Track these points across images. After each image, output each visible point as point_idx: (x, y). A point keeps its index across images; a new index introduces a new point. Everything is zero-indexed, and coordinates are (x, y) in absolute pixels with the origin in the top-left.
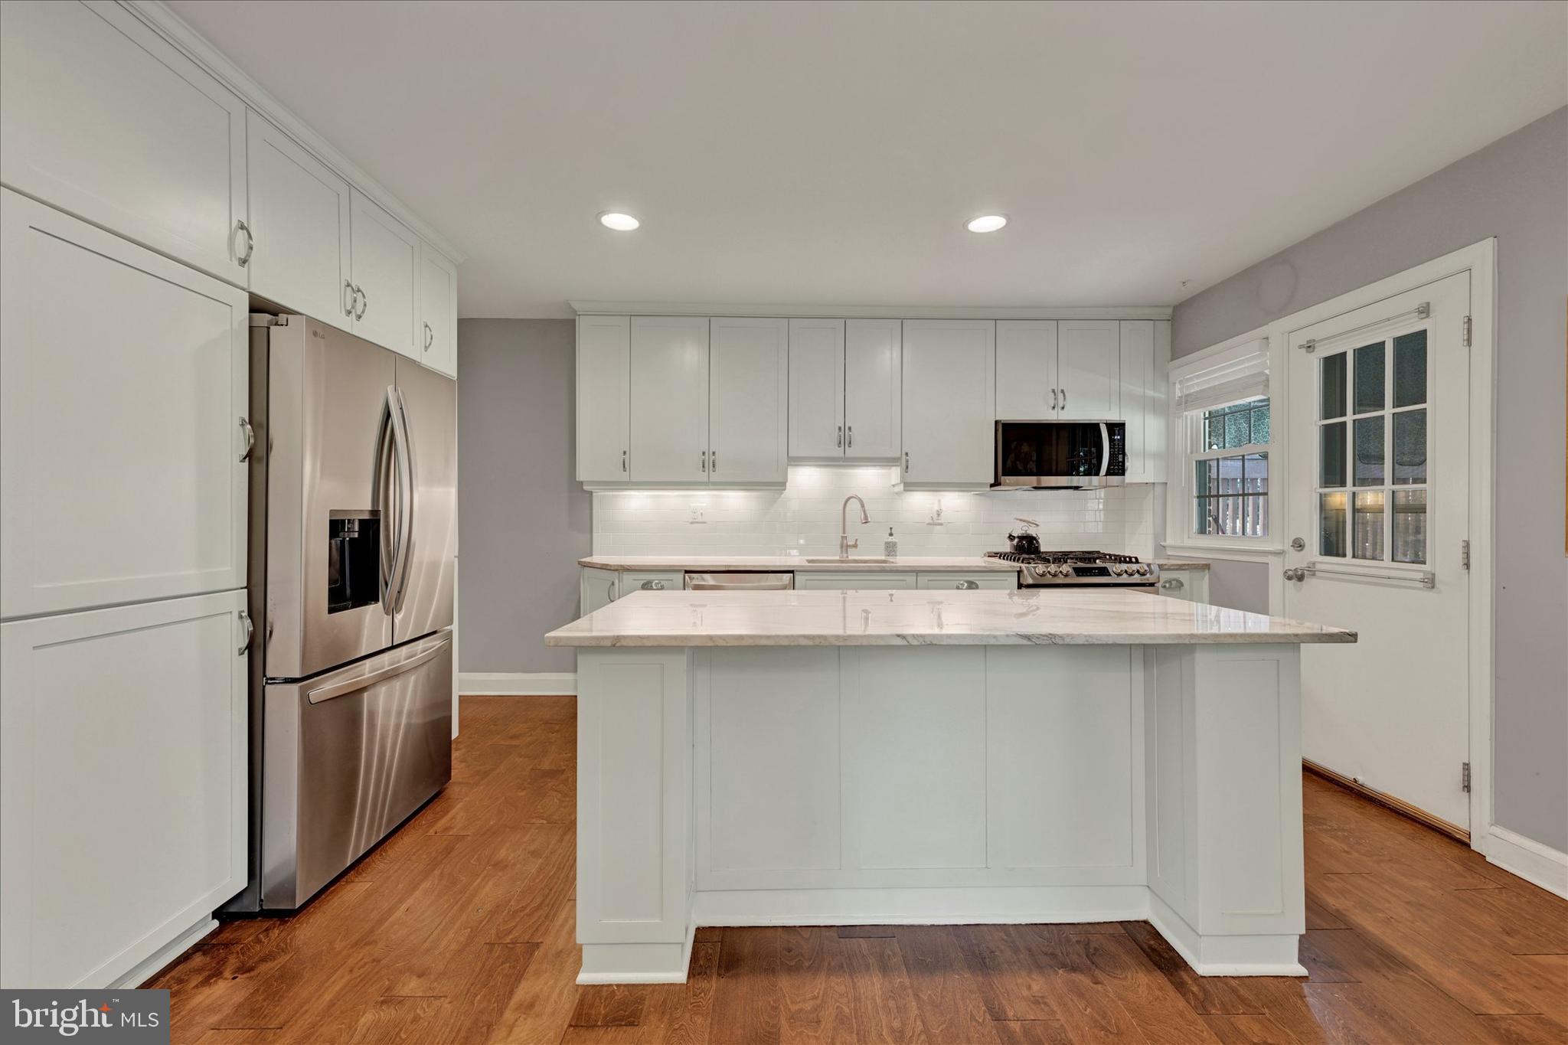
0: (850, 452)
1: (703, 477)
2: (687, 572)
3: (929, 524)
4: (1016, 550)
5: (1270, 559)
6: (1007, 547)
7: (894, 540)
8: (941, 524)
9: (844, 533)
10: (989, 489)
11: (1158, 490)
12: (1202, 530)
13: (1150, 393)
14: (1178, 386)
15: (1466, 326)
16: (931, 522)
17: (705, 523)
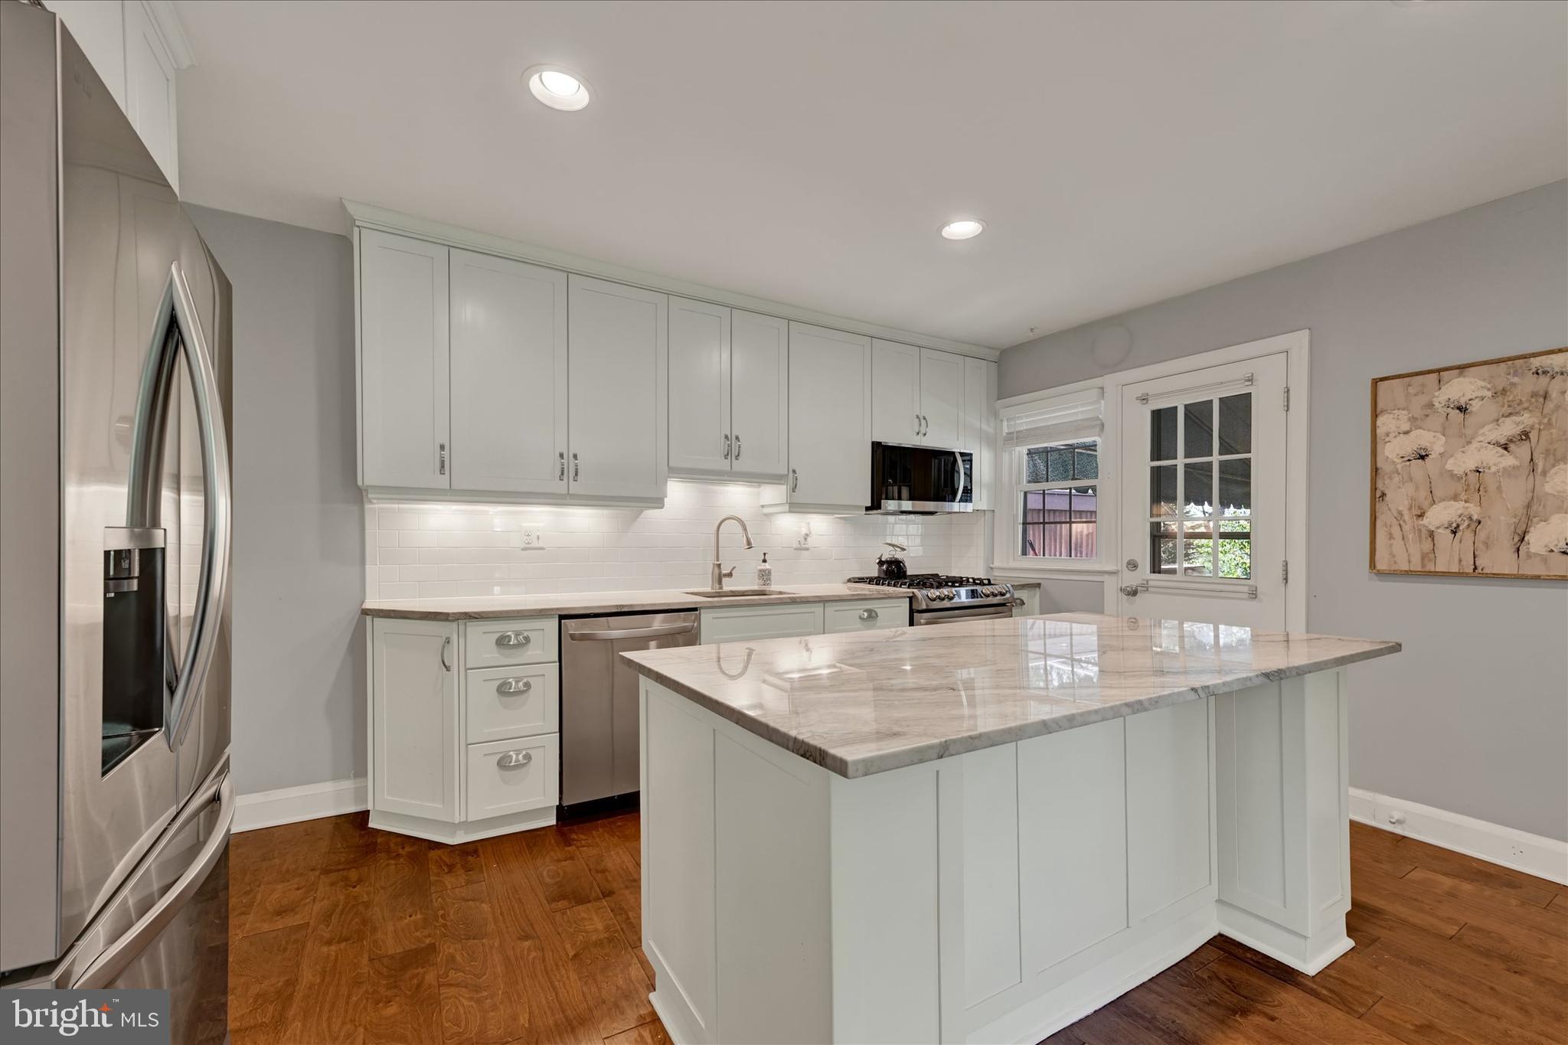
0: (738, 466)
1: (560, 487)
2: (562, 617)
3: (796, 549)
4: (886, 575)
5: (1106, 578)
6: (874, 572)
7: (768, 567)
8: (807, 549)
9: (718, 561)
10: (864, 512)
11: (988, 515)
12: (1024, 553)
13: (984, 427)
14: (1005, 423)
15: (1286, 395)
16: (799, 546)
17: (543, 549)
